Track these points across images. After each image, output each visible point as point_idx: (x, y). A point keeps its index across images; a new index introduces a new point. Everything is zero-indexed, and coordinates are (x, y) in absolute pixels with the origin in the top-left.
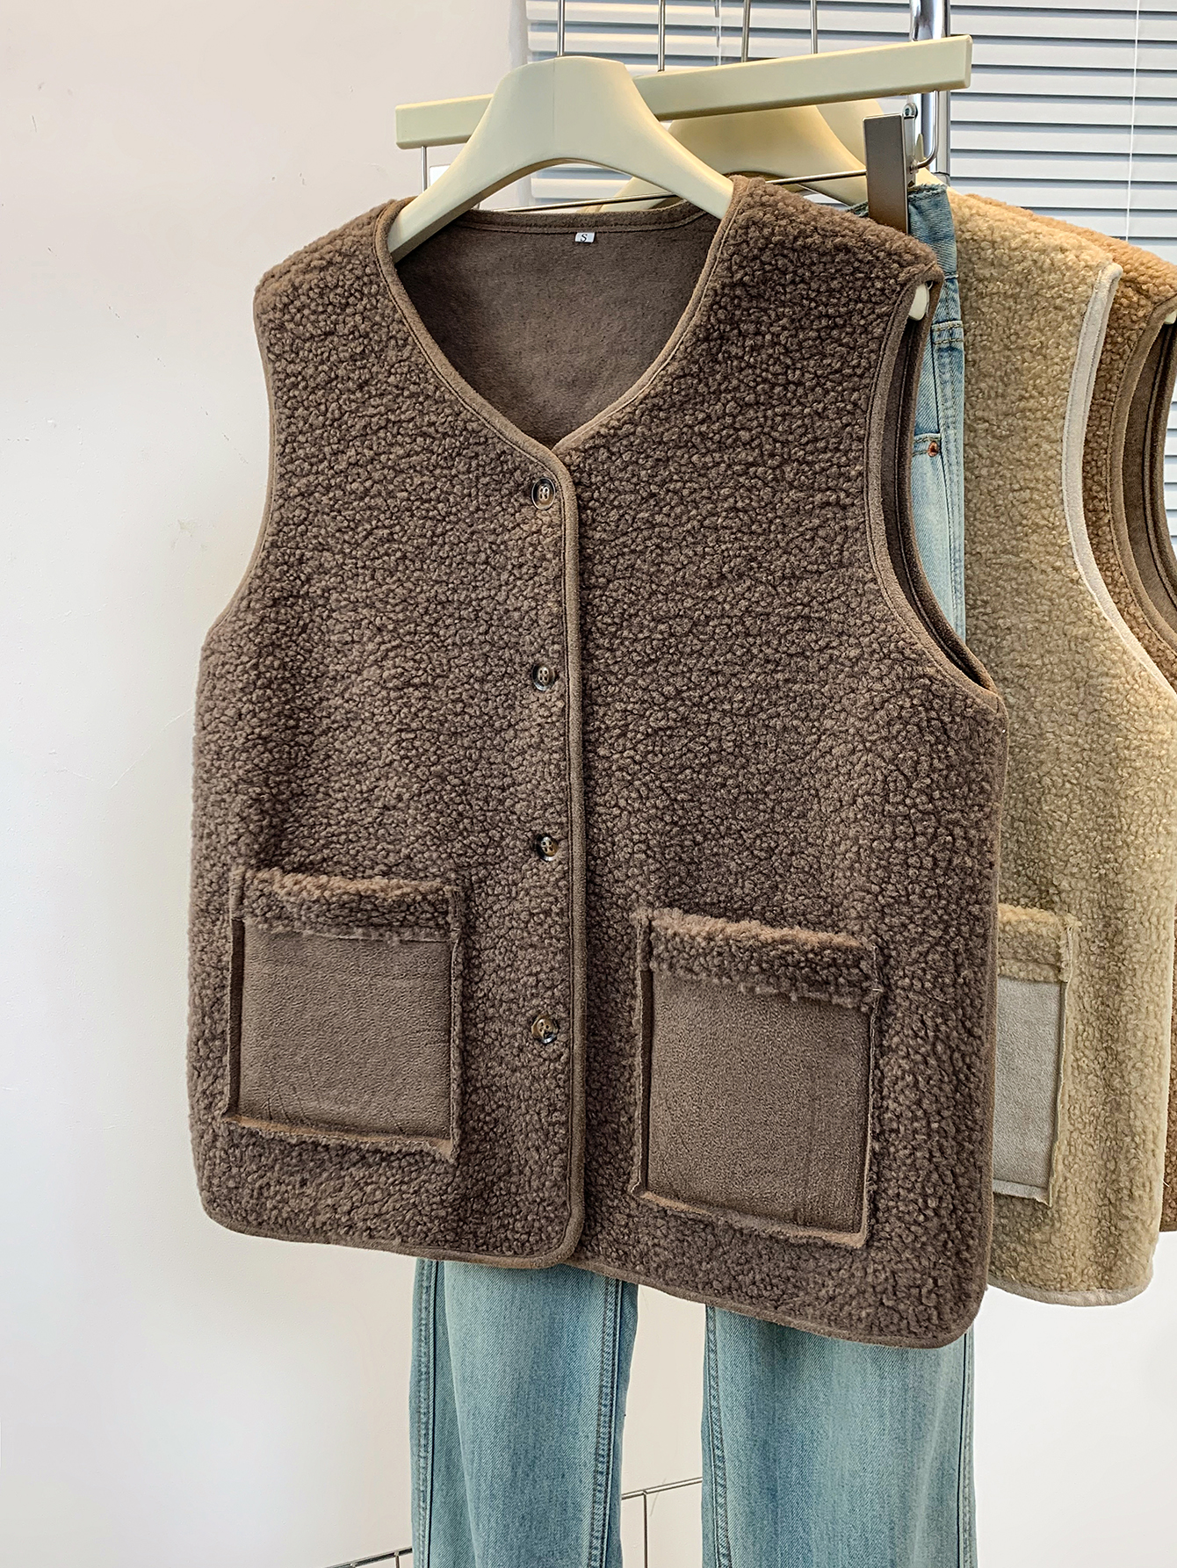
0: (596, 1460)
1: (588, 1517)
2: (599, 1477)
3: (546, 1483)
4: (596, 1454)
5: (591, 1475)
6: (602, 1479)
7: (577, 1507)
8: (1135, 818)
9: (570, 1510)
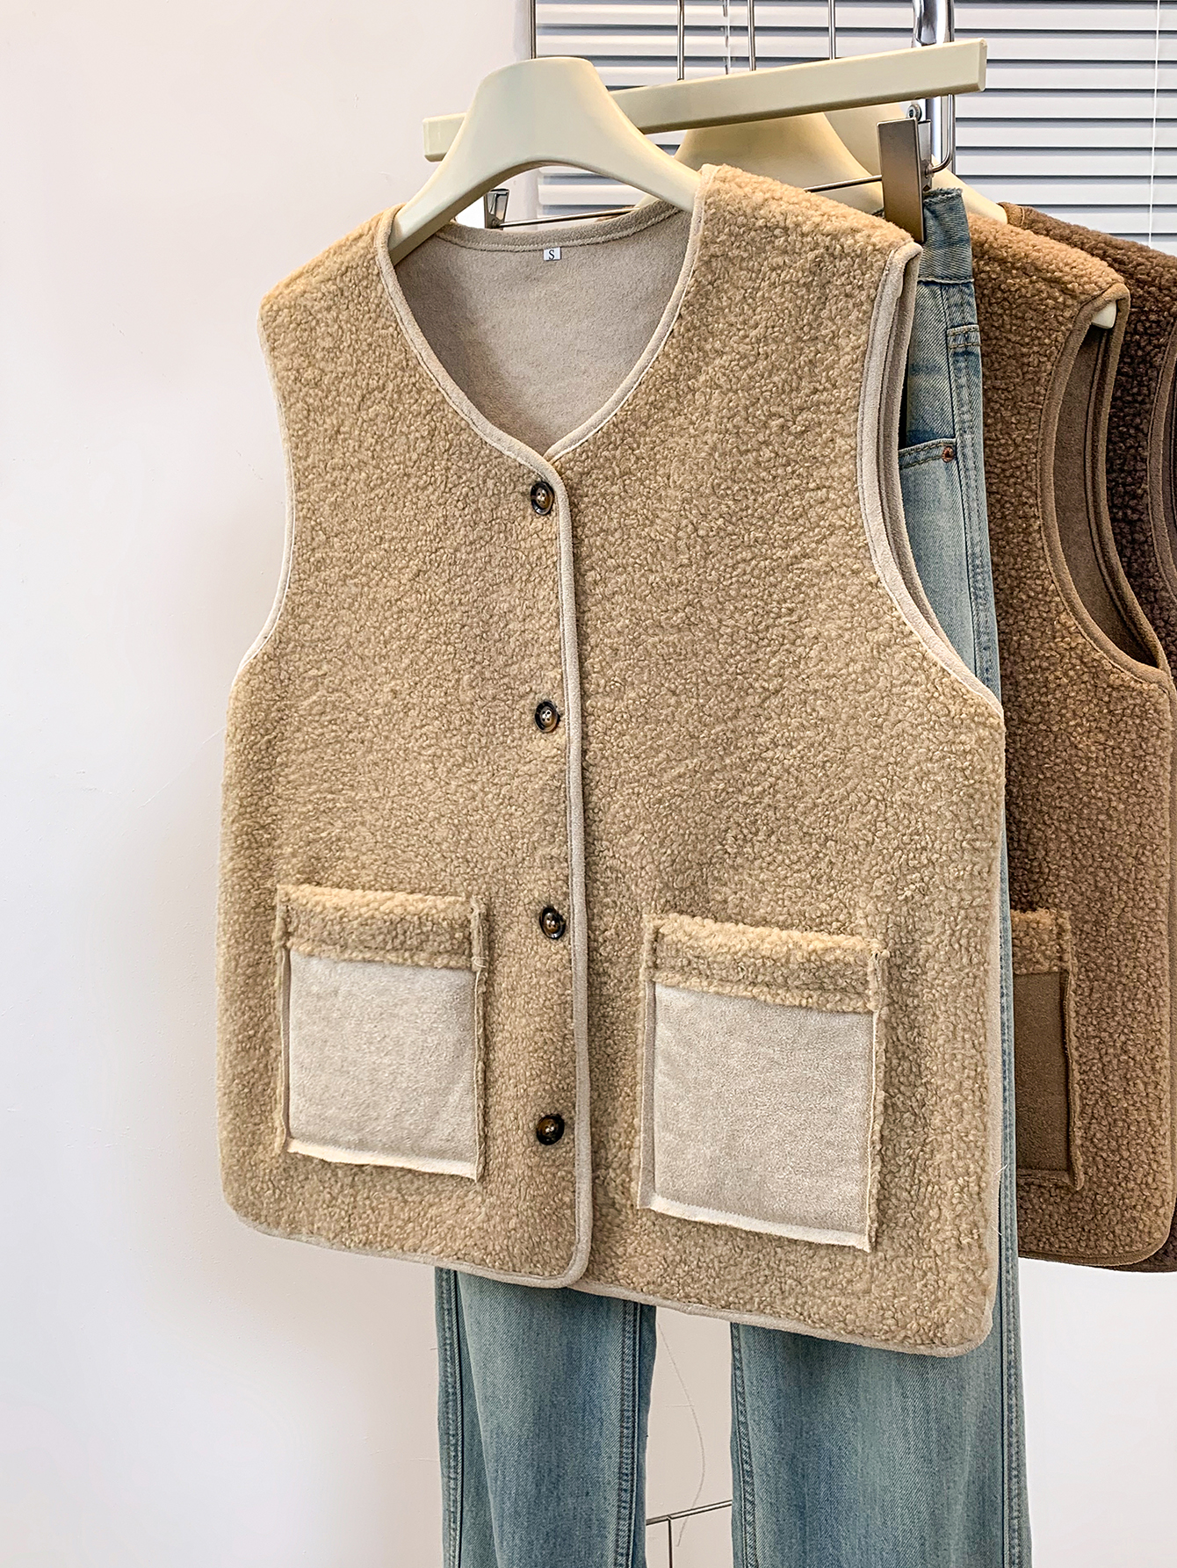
0: (620, 1478)
1: (613, 1533)
2: (623, 1494)
3: (570, 1501)
4: (620, 1473)
5: (615, 1493)
6: (626, 1496)
7: (602, 1525)
8: (938, 835)
9: (595, 1527)
